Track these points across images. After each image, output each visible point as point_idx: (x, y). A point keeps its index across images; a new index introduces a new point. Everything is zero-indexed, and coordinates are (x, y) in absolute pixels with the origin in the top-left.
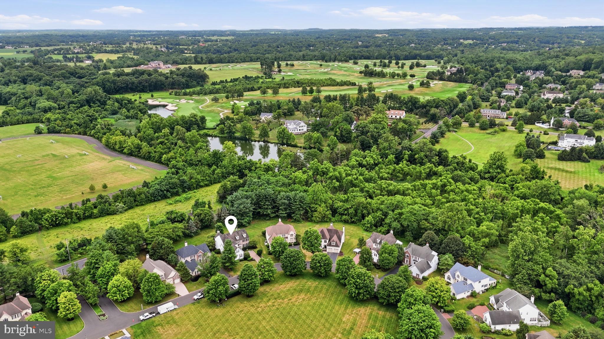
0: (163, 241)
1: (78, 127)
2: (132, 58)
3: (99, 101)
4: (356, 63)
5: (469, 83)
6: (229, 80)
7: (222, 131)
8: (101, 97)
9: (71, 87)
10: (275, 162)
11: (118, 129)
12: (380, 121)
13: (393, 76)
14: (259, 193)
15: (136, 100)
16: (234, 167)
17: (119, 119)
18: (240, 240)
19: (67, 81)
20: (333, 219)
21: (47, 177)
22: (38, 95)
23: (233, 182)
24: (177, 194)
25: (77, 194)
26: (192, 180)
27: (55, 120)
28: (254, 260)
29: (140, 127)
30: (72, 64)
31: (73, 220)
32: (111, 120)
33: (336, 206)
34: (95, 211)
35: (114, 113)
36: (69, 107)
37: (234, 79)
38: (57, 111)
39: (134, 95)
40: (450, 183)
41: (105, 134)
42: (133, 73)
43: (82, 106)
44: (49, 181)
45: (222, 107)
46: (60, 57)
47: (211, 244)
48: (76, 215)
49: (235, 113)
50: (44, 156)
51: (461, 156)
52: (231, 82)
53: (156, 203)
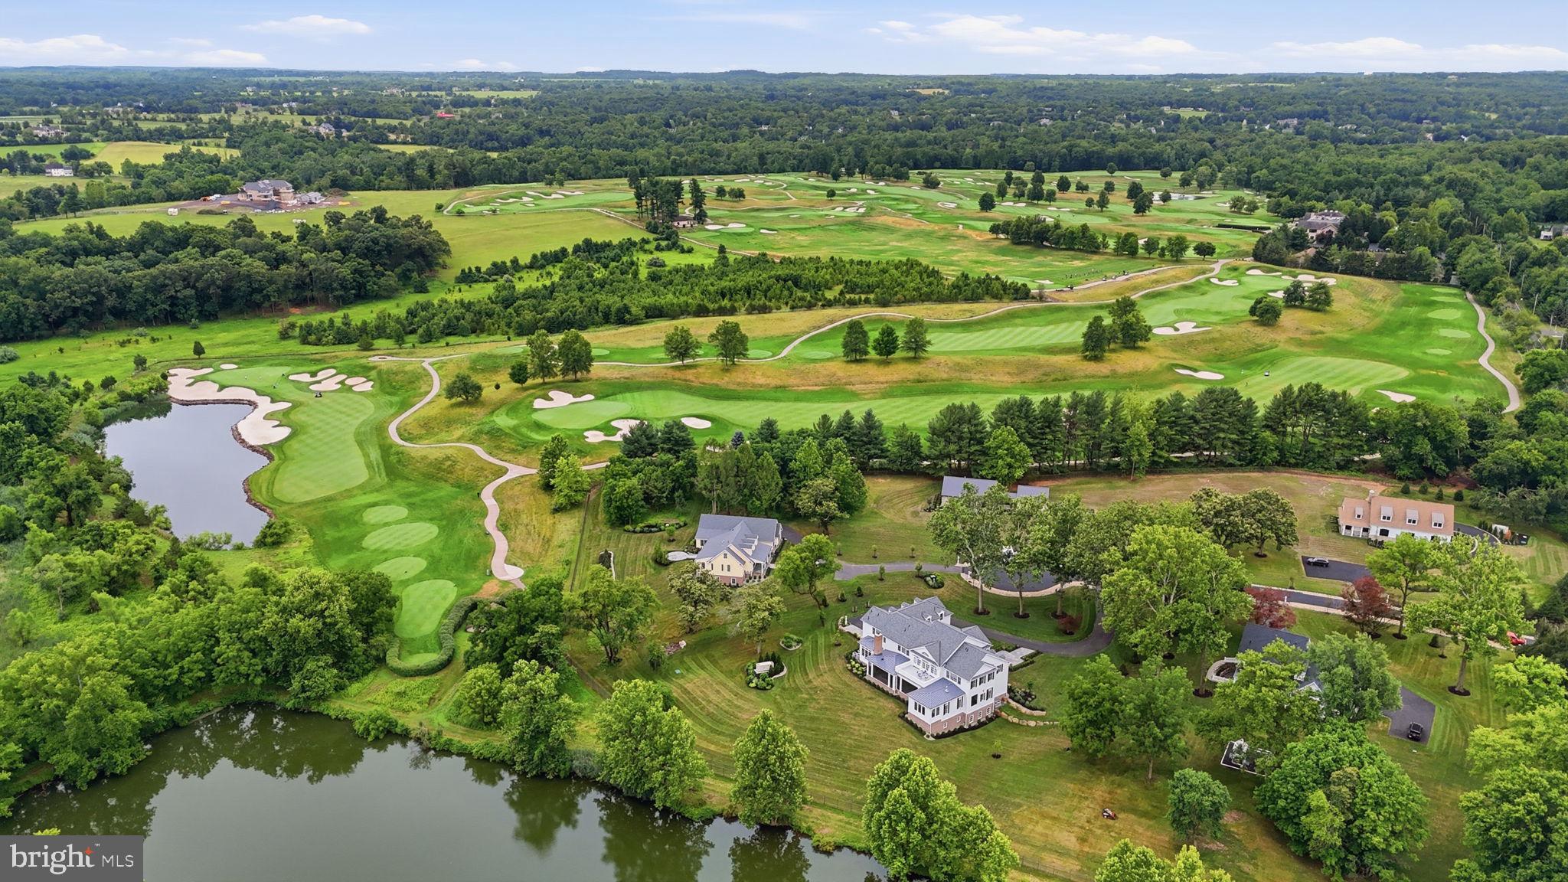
4: (931, 184)
5: (1436, 282)
6: (526, 259)
37: (544, 255)
39: (124, 344)
45: (495, 436)
52: (531, 266)
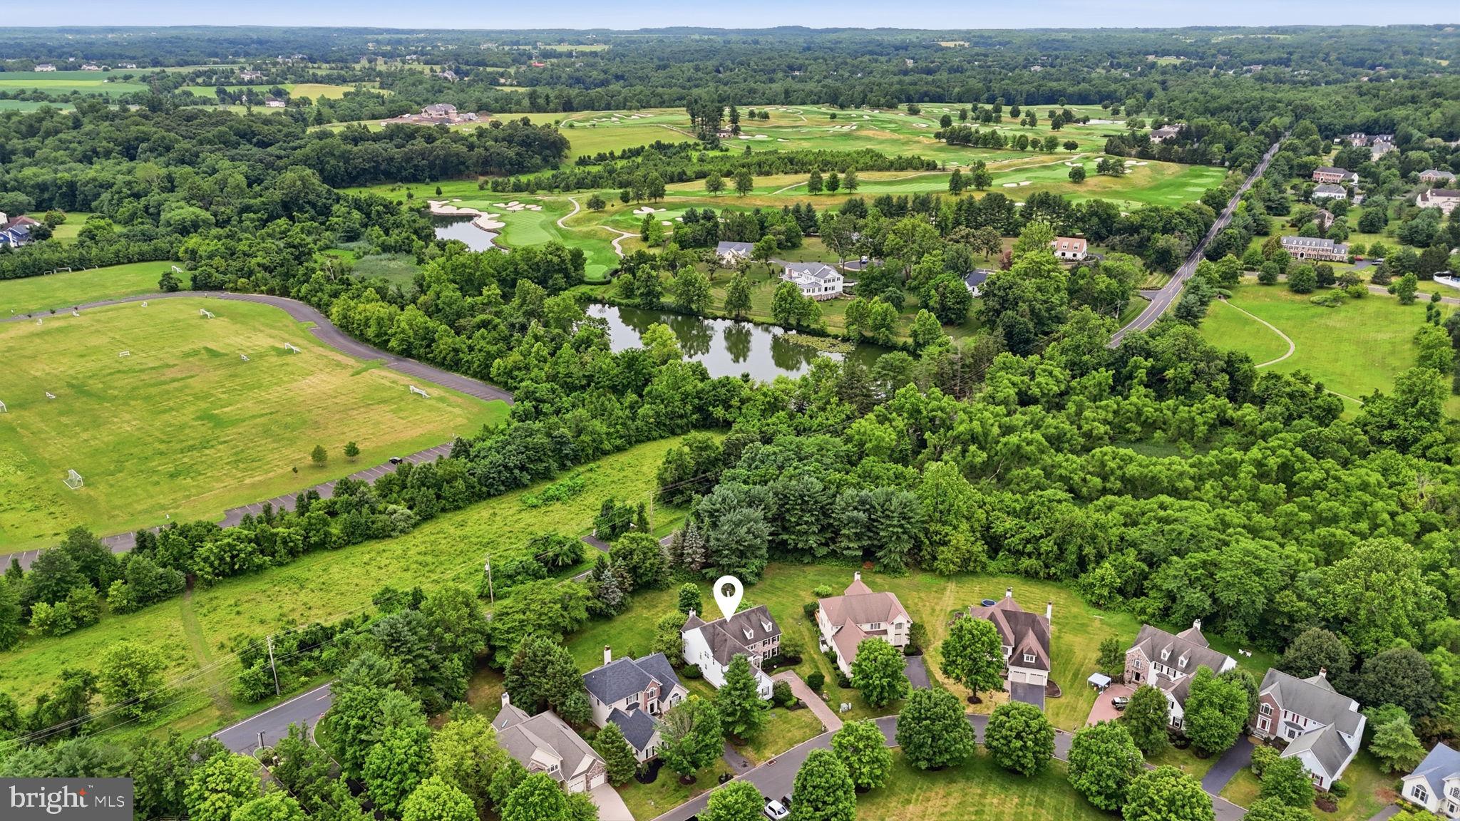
0: (548, 651)
1: (267, 275)
2: (378, 96)
3: (314, 205)
4: (914, 112)
5: (1215, 165)
6: (618, 153)
7: (628, 291)
8: (318, 196)
9: (244, 168)
10: (790, 386)
11: (370, 285)
12: (1049, 271)
13: (1021, 144)
14: (785, 488)
15: (400, 203)
16: (685, 398)
17: (365, 253)
18: (755, 640)
19: (234, 152)
20: (992, 566)
21: (199, 418)
22: (163, 190)
23: (701, 449)
24: (547, 476)
25: (280, 471)
26: (583, 437)
27: (211, 257)
28: (804, 707)
29: (423, 278)
30: (239, 110)
31: (278, 558)
32: (345, 256)
33: (999, 528)
34: (335, 529)
35: (352, 236)
36: (241, 221)
37: (630, 150)
38: (215, 231)
39: (393, 190)
40: (1302, 461)
41: (336, 295)
42: (390, 135)
43: (272, 218)
44: (203, 429)
45: (616, 224)
46: (211, 93)
47: (674, 650)
48: (285, 542)
49: (651, 242)
50: (187, 355)
51: (1294, 375)
52: (622, 157)
53: (493, 502)
